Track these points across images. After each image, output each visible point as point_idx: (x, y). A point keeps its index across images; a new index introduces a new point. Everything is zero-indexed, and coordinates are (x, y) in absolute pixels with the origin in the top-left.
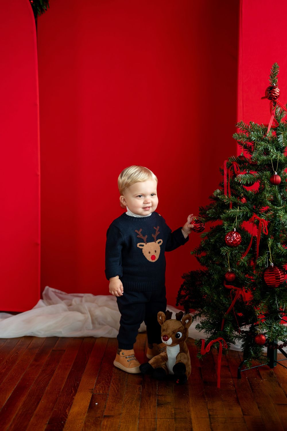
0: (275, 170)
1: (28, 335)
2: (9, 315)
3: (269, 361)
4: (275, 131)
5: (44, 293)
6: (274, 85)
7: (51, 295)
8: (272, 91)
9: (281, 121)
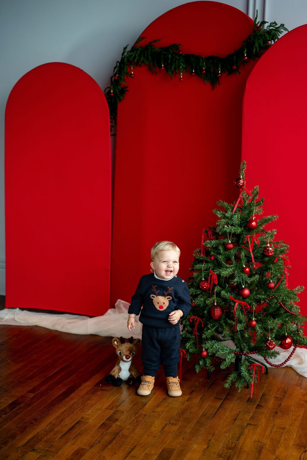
0: (230, 240)
1: (93, 333)
2: (88, 318)
3: (214, 369)
4: (241, 209)
5: (116, 304)
6: (241, 177)
7: (122, 306)
8: (239, 181)
9: (247, 202)
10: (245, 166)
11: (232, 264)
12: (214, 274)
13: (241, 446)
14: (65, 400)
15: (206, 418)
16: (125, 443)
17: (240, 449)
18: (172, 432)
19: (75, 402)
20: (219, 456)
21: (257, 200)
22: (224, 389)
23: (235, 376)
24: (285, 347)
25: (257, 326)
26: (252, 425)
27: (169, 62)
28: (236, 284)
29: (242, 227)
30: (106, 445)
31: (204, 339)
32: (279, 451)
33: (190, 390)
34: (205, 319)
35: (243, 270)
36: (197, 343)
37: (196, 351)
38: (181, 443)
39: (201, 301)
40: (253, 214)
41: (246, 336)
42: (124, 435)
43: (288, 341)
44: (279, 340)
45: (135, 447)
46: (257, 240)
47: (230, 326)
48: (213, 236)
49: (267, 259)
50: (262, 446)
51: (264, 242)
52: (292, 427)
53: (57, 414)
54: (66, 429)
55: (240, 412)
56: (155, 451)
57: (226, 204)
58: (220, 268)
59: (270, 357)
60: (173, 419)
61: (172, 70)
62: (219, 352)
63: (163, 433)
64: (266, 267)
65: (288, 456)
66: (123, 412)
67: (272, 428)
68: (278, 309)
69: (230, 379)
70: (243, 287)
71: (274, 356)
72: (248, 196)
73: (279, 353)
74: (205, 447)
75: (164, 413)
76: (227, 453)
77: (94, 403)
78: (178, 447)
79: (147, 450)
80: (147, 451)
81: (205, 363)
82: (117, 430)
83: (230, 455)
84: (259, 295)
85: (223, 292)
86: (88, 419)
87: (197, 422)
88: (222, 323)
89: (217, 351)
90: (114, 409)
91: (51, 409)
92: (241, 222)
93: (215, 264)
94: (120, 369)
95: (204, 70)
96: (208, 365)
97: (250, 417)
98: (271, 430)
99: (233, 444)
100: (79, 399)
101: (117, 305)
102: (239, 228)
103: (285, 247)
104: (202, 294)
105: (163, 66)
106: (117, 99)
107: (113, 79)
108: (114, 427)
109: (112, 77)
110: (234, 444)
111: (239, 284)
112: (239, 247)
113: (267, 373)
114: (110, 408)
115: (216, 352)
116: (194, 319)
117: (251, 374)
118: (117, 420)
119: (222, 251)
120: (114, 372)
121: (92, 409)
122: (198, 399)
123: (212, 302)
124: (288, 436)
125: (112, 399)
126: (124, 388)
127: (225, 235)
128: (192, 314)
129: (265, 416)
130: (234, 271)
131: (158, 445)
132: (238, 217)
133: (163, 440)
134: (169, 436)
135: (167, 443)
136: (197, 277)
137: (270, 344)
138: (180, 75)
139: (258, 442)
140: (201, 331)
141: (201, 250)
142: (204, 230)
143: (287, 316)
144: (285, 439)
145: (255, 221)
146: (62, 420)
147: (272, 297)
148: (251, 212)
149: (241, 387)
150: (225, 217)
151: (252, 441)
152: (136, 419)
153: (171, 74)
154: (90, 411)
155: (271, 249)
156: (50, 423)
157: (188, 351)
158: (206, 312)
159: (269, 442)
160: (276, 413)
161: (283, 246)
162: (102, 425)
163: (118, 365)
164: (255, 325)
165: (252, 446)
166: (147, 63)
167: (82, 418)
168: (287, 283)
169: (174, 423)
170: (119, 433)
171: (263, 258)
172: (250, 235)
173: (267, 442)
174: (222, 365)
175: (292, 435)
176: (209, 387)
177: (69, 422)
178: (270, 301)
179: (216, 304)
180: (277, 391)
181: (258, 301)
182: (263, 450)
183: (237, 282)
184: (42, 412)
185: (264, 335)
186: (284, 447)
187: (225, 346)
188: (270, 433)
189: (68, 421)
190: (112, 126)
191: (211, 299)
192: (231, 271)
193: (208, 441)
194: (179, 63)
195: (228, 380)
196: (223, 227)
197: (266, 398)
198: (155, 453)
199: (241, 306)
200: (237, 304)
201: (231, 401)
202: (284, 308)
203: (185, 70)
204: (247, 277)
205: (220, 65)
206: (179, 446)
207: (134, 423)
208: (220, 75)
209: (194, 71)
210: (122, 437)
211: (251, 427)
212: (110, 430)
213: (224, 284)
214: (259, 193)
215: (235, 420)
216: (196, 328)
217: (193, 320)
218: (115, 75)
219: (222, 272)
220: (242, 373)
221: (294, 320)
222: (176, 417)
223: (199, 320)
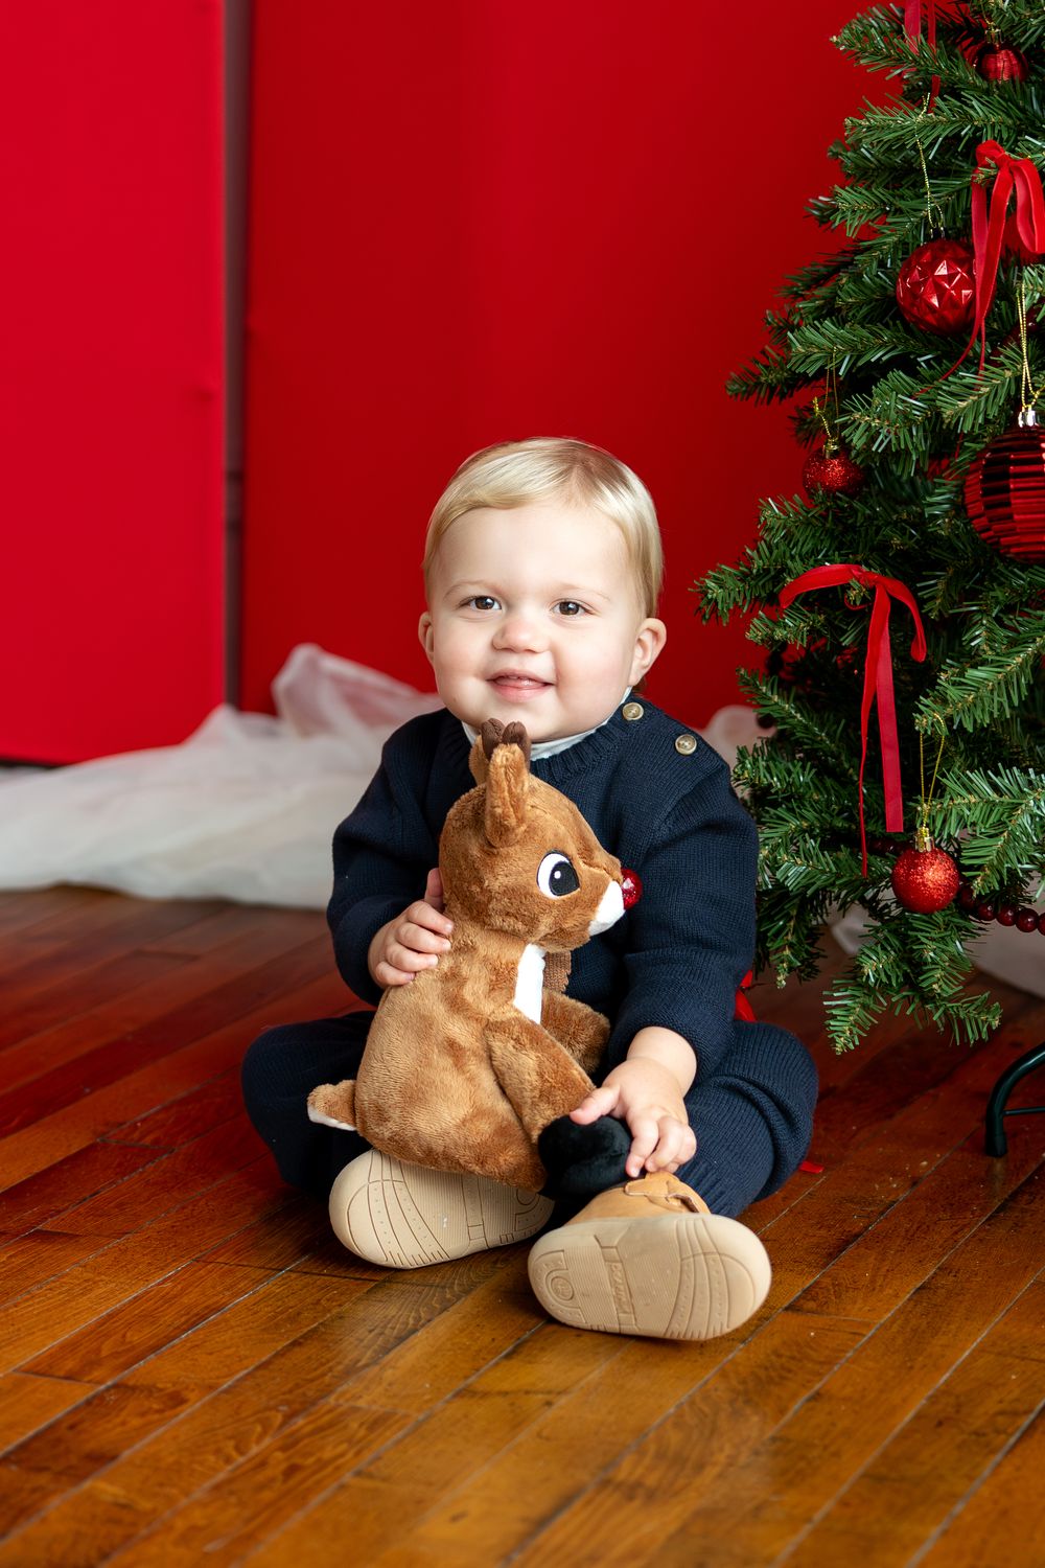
12: (1015, 169)
31: (934, 741)
66: (176, 1400)
101: (291, 691)
104: (910, 367)
114: (70, 1365)
116: (847, 587)
123: (993, 412)
191: (984, 383)
222: (675, 1438)
223: (892, 599)
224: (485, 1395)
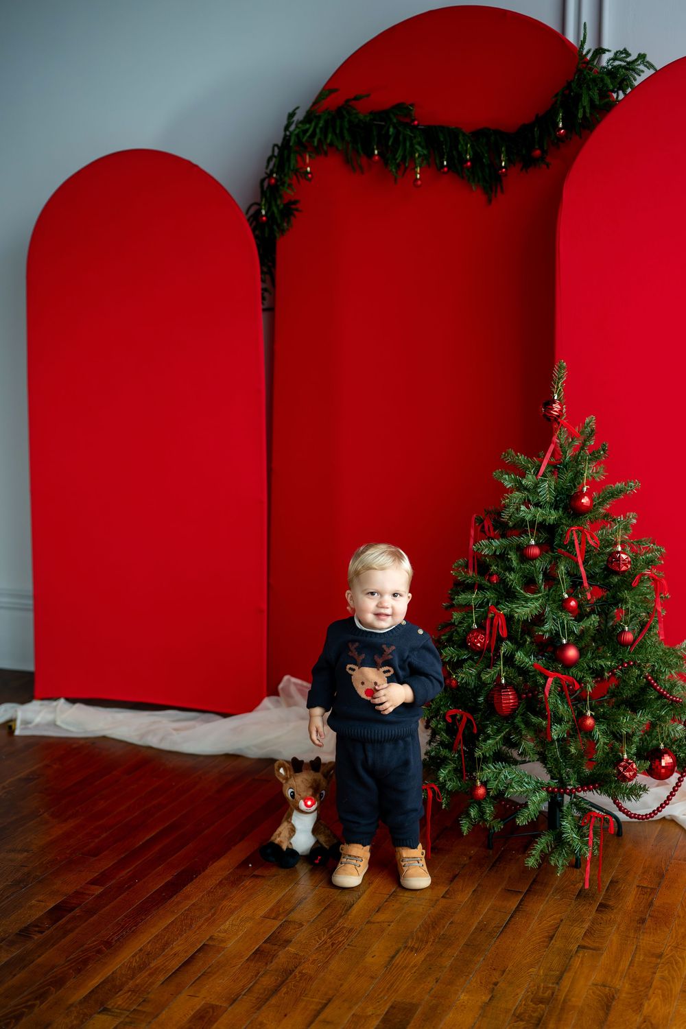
0: (532, 538)
3: (502, 827)
4: (555, 468)
5: (281, 686)
6: (556, 398)
7: (293, 690)
8: (550, 407)
9: (569, 453)
10: (564, 373)
11: (539, 592)
12: (499, 615)
13: (566, 996)
14: (173, 899)
15: (487, 936)
16: (306, 992)
17: (564, 1002)
18: (410, 966)
19: (193, 905)
20: (518, 1017)
21: (591, 447)
22: (525, 870)
23: (550, 840)
24: (659, 774)
25: (596, 728)
26: (591, 949)
27: (390, 143)
28: (547, 635)
29: (558, 510)
30: (267, 997)
31: (479, 759)
32: (649, 1005)
33: (448, 874)
34: (479, 715)
35: (563, 605)
36: (461, 769)
37: (461, 788)
38: (431, 990)
39: (471, 674)
40: (583, 479)
41: (573, 751)
42: (305, 974)
43: (666, 761)
44: (646, 759)
45: (329, 1000)
46: (593, 537)
47: (535, 731)
48: (495, 530)
49: (616, 579)
50: (613, 996)
51: (609, 542)
52: (677, 952)
53: (155, 931)
54: (175, 964)
55: (562, 920)
56: (374, 1008)
57: (522, 457)
58: (512, 602)
59: (626, 798)
60: (413, 939)
61: (398, 161)
62: (513, 788)
63: (391, 968)
64: (614, 597)
65: (670, 1017)
66: (301, 925)
67: (635, 954)
68: (643, 690)
69: (539, 847)
70: (564, 641)
71: (636, 796)
72: (571, 440)
73: (647, 787)
74: (486, 998)
75: (392, 924)
76: (534, 1012)
77: (236, 907)
78: (425, 999)
79: (357, 1007)
80: (356, 1009)
81: (482, 813)
82: (288, 964)
83: (542, 1016)
84: (599, 659)
85: (519, 655)
86: (223, 941)
87: (467, 945)
88: (519, 724)
89: (509, 786)
90: (280, 918)
91: (142, 920)
92: (558, 499)
93: (499, 592)
94: (293, 830)
95: (467, 161)
96: (488, 817)
97: (583, 931)
98: (632, 960)
99: (547, 991)
100: (203, 896)
101: (282, 689)
102: (553, 512)
103: (656, 551)
104: (473, 660)
105: (376, 152)
106: (275, 227)
107: (266, 184)
108: (282, 958)
109: (262, 181)
110: (549, 992)
111: (555, 637)
112: (553, 552)
113: (619, 833)
114: (273, 915)
115: (507, 788)
116: (456, 715)
117: (585, 837)
118: (288, 942)
119: (515, 564)
120: (281, 837)
121: (232, 918)
122: (468, 893)
123: (495, 678)
124: (669, 971)
125: (278, 895)
126: (303, 870)
127: (521, 527)
128: (450, 705)
129: (618, 928)
130: (543, 607)
131: (380, 996)
132: (549, 487)
133: (392, 985)
134: (404, 977)
135: (399, 992)
136: (460, 623)
137: (625, 768)
138: (416, 173)
139: (604, 986)
140: (472, 741)
141: (468, 562)
142: (475, 516)
143: (663, 706)
144: (663, 978)
145: (589, 494)
146: (167, 944)
147: (628, 663)
148: (579, 474)
149: (562, 866)
150: (520, 488)
151: (590, 983)
152: (330, 938)
153: (394, 170)
154: (228, 923)
155: (624, 556)
156: (141, 950)
157: (442, 786)
158: (481, 699)
159: (627, 986)
160: (643, 921)
161: (652, 551)
162: (255, 953)
163: (289, 820)
164: (592, 728)
165: (590, 995)
166: (340, 148)
167: (211, 938)
168: (662, 632)
169: (416, 946)
170: (293, 971)
171: (606, 577)
172: (579, 526)
173: (623, 986)
174: (520, 816)
175: (679, 969)
176: (492, 867)
177: (181, 948)
178: (624, 672)
179: (503, 681)
180: (644, 873)
181: (598, 674)
182: (614, 1003)
183: (550, 631)
184: (122, 928)
185: (612, 749)
186: (661, 997)
187: (525, 774)
188: (629, 966)
189: (181, 944)
190: (265, 290)
191: (493, 671)
192: (536, 608)
193: (491, 986)
194: (412, 145)
195: (534, 849)
196: (518, 509)
197: (620, 889)
198: (376, 1012)
199: (559, 684)
200: (550, 680)
201: (541, 896)
202: (655, 689)
203: (425, 162)
204: (571, 620)
205: (503, 149)
206: (427, 997)
207: (327, 949)
208: (504, 170)
209: (445, 163)
210: (301, 980)
211: (587, 953)
212: (272, 964)
213: (522, 636)
214: (598, 433)
215: (551, 938)
216: (460, 736)
217: (453, 717)
218: (270, 176)
219: (517, 610)
220: (564, 833)
221: (680, 714)
222: (420, 934)
223: (467, 718)
224: (374, 923)
